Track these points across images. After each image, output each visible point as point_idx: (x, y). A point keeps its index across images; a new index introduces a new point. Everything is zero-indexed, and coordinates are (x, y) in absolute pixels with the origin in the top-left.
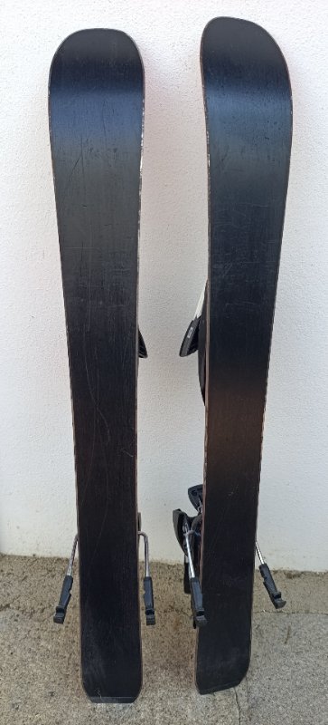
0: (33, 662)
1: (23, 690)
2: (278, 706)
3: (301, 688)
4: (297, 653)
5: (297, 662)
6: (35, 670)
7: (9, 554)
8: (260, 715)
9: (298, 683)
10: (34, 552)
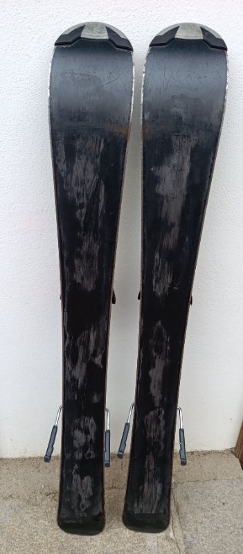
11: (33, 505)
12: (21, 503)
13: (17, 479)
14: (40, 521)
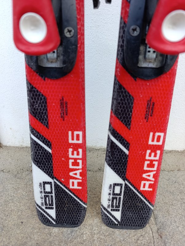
6: (13, 208)
7: (8, 145)
8: (168, 234)
10: (21, 144)
11: (18, 178)
12: (9, 176)
13: (12, 160)
14: (19, 191)
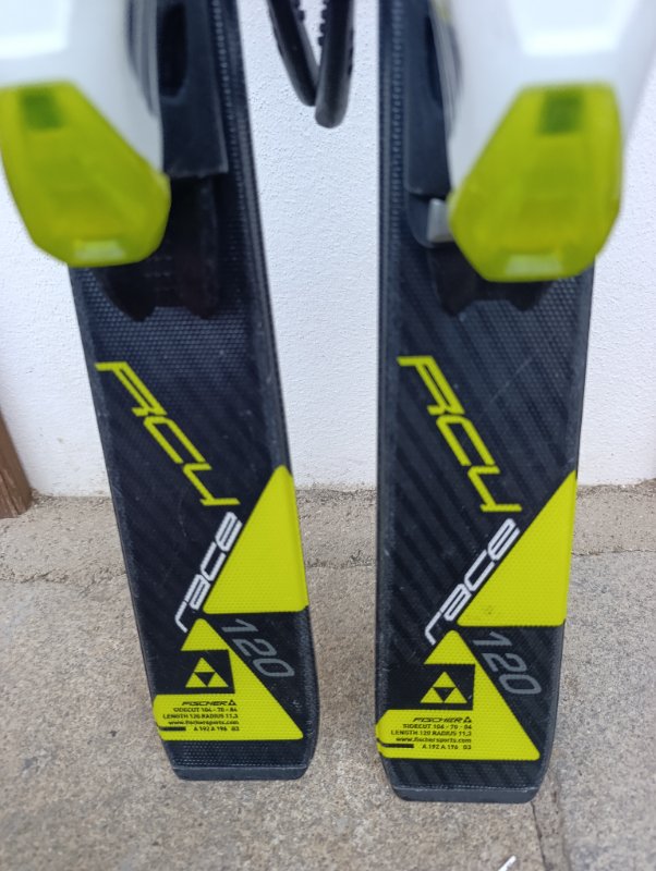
0: (82, 673)
1: (53, 729)
2: (602, 731)
3: (643, 689)
4: (617, 624)
5: (622, 638)
6: (82, 691)
9: (634, 680)
10: (98, 488)
11: (94, 599)
12: (66, 594)
13: (73, 540)
14: (101, 639)
